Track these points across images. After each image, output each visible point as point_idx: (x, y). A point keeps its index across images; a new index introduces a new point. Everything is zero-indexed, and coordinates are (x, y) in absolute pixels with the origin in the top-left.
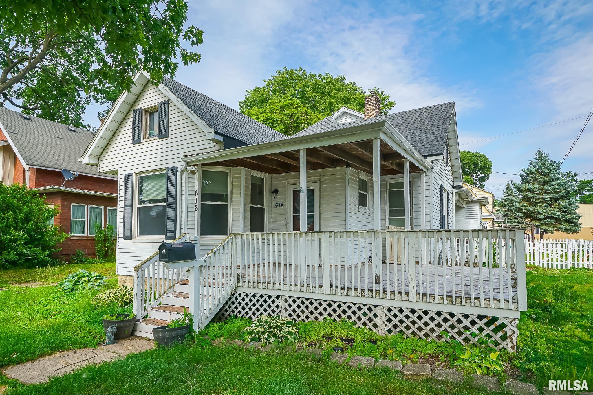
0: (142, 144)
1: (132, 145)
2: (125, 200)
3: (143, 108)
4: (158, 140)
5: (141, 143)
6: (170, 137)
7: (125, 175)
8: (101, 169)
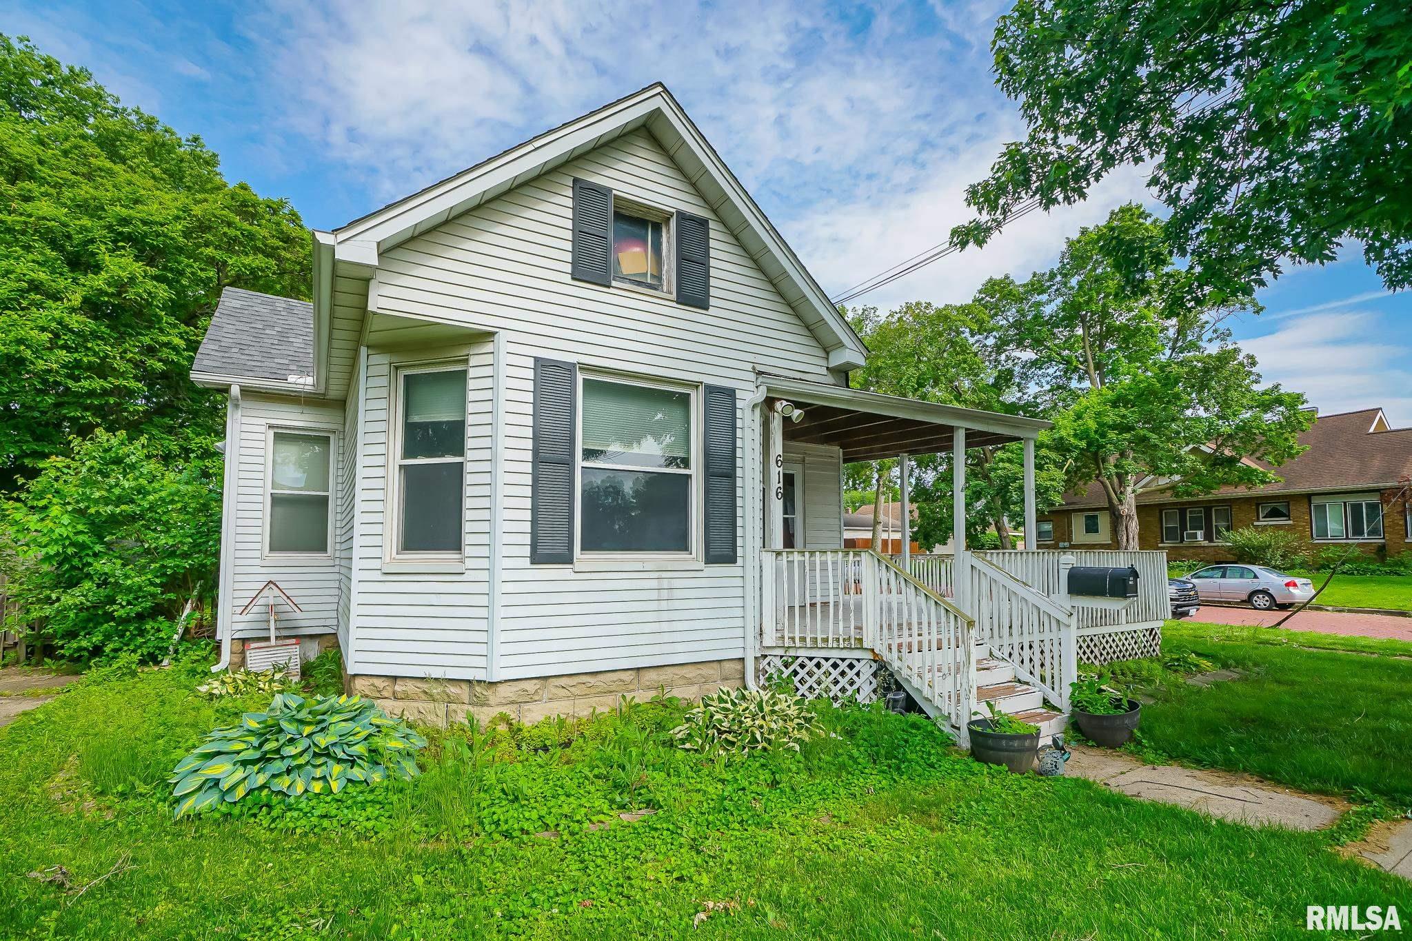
0: (611, 290)
1: (568, 278)
2: (535, 438)
3: (614, 192)
4: (674, 304)
5: (609, 287)
6: (712, 311)
7: (537, 359)
8: (383, 303)
